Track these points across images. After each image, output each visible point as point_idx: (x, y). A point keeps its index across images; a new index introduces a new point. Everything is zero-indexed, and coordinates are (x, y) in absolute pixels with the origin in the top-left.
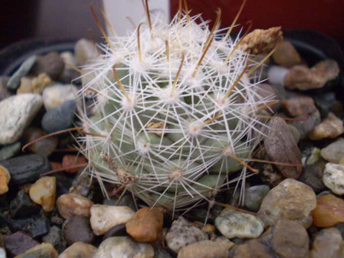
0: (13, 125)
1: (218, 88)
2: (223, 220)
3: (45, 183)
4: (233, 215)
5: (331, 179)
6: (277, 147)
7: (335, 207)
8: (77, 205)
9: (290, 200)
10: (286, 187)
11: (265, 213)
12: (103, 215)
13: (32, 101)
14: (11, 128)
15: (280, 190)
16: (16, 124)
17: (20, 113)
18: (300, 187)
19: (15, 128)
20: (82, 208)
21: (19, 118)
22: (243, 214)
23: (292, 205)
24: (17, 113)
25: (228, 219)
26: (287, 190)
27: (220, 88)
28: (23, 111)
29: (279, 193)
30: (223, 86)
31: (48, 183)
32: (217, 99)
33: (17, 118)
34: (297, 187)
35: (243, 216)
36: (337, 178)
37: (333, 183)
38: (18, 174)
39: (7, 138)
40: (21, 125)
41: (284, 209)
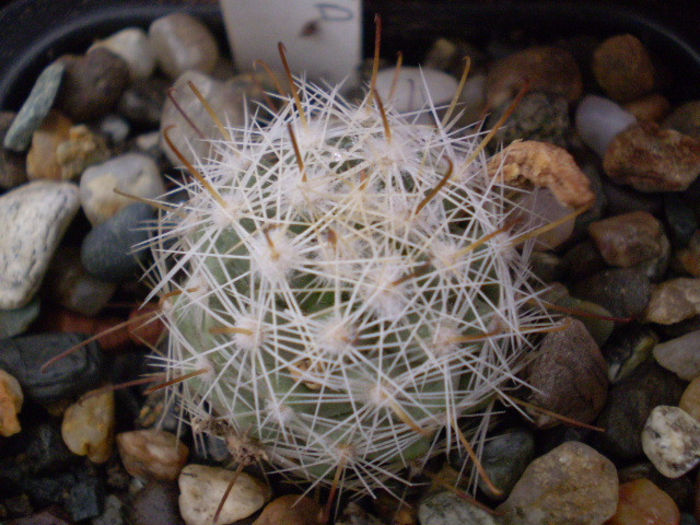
0: (20, 278)
1: (438, 316)
2: (433, 516)
3: (91, 409)
4: (453, 508)
5: (657, 444)
6: (558, 382)
7: (653, 517)
8: (155, 459)
9: (567, 497)
10: (564, 464)
11: (515, 511)
12: (202, 497)
13: (57, 216)
14: (16, 285)
15: (550, 470)
16: (27, 276)
17: (34, 252)
18: (589, 467)
19: (26, 285)
20: (163, 464)
21: (33, 263)
22: (472, 509)
23: (567, 508)
24: (26, 250)
25: (443, 516)
26: (564, 469)
27: (443, 313)
28: (38, 246)
29: (549, 475)
30: (449, 310)
31: (98, 411)
32: (434, 342)
33: (27, 263)
34: (585, 465)
35: (471, 513)
36: (670, 448)
37: (660, 455)
38: (38, 385)
39: (12, 302)
40: (37, 277)
41: (552, 515)
